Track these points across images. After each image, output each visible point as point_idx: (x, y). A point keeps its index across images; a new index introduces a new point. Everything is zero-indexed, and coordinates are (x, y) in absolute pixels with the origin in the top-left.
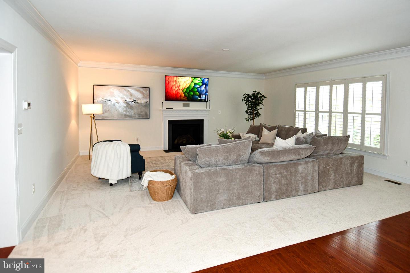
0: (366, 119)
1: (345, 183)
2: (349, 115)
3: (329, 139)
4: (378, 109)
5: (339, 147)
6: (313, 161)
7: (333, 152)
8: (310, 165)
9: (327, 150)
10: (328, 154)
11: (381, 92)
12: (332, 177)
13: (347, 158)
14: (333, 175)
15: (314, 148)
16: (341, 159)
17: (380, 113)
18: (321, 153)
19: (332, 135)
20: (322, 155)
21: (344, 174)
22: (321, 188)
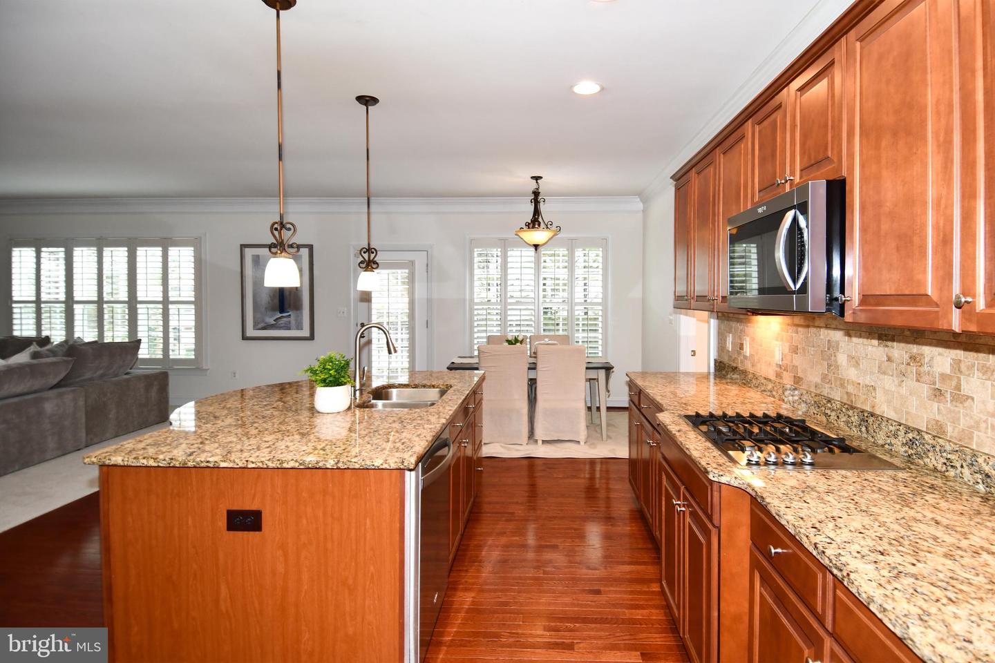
0: (171, 312)
1: (136, 423)
2: (138, 306)
3: (100, 348)
4: (188, 293)
5: (124, 361)
6: (73, 391)
7: (112, 371)
8: (68, 398)
9: (101, 369)
10: (102, 376)
11: (192, 265)
12: (112, 415)
13: (139, 378)
14: (114, 411)
15: (72, 361)
16: (128, 381)
17: (193, 299)
18: (88, 375)
19: (107, 340)
20: (90, 379)
21: (134, 408)
22: (91, 439)
